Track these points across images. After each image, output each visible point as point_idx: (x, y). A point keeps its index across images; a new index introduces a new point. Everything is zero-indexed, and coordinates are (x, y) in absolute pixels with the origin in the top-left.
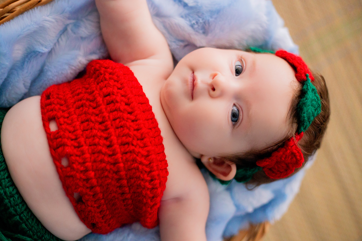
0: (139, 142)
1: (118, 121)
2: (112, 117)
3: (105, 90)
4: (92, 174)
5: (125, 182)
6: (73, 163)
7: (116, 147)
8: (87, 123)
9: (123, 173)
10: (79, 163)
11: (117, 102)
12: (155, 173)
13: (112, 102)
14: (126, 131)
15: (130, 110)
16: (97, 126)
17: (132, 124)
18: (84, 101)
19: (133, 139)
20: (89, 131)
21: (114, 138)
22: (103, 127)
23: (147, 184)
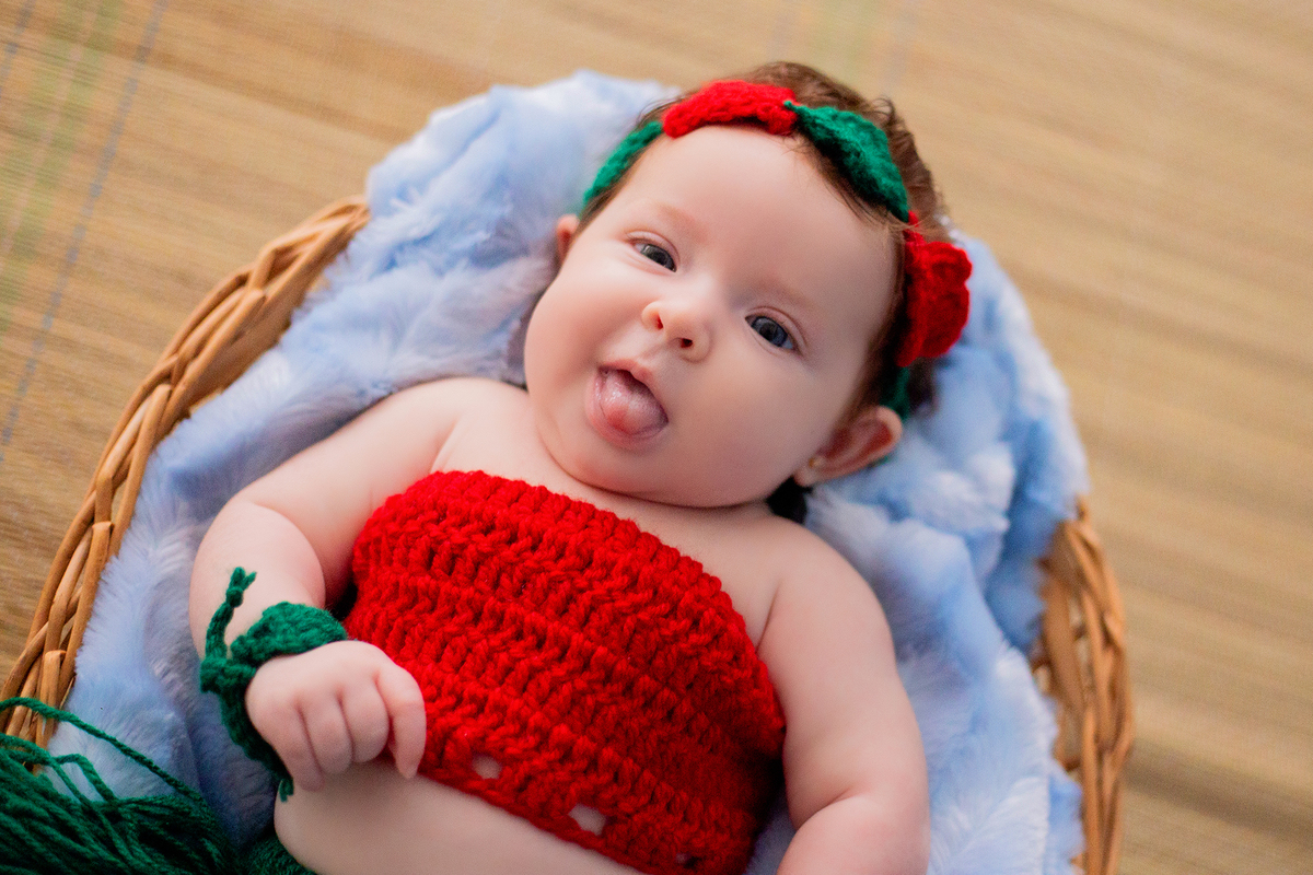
0: (588, 573)
1: (504, 580)
2: (483, 585)
3: (416, 555)
4: (562, 731)
5: (645, 681)
6: (502, 750)
7: (553, 627)
8: (448, 647)
9: (622, 666)
10: (517, 736)
11: (463, 547)
12: (687, 598)
13: (454, 558)
14: (542, 580)
15: (504, 535)
16: (475, 633)
17: (538, 555)
18: (399, 620)
19: (572, 579)
20: (468, 659)
21: (531, 618)
22: (487, 623)
23: (694, 638)
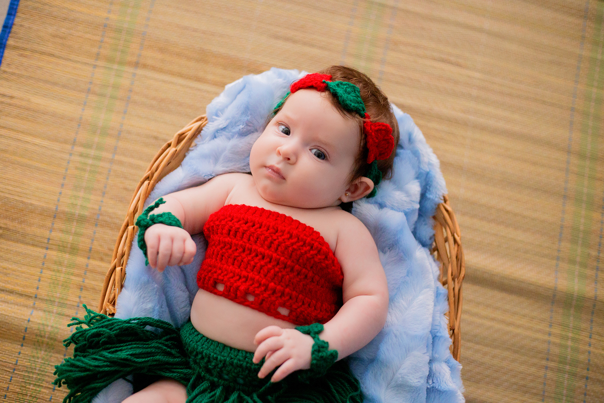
0: (277, 234)
1: (251, 238)
2: (245, 240)
3: (225, 231)
4: (272, 285)
5: (297, 267)
6: (254, 292)
7: (267, 252)
8: (236, 261)
9: (289, 263)
10: (258, 287)
11: (239, 228)
12: (309, 240)
13: (236, 232)
14: (262, 237)
15: (251, 224)
16: (244, 255)
17: (261, 230)
18: (221, 252)
19: (272, 236)
20: (242, 264)
21: (260, 250)
22: (247, 252)
23: (312, 252)
